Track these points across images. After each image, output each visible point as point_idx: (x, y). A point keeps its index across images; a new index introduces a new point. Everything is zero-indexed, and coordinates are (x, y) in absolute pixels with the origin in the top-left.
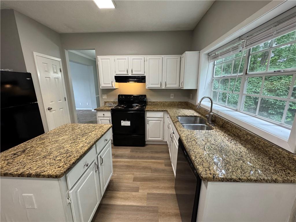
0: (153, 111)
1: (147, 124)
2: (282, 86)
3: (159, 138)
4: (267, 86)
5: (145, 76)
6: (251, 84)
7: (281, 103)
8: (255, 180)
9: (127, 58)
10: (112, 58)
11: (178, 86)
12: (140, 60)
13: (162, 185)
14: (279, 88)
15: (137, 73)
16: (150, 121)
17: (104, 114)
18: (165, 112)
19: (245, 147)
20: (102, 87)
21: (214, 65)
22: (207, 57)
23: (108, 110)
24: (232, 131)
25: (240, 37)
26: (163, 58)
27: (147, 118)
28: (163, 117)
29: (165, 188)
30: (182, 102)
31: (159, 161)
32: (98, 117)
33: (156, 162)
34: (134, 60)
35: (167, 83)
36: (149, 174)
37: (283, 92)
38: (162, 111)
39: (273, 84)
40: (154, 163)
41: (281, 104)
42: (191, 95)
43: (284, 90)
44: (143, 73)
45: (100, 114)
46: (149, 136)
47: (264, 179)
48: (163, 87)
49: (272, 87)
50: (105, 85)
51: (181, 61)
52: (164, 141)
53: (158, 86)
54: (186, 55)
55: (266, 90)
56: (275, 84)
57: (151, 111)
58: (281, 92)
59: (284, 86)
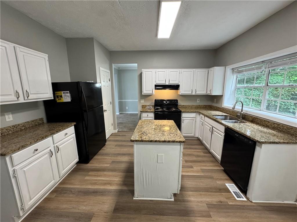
0: (188, 112)
1: (182, 123)
2: (286, 92)
3: (191, 134)
4: (273, 92)
5: (179, 85)
6: (258, 90)
7: (286, 106)
8: (287, 143)
9: (165, 71)
10: (154, 70)
11: (206, 93)
12: (176, 72)
13: (208, 164)
14: (283, 93)
15: (173, 82)
16: (185, 121)
17: (148, 115)
18: (197, 113)
19: (275, 131)
20: (143, 93)
21: (237, 77)
22: (231, 71)
23: (151, 112)
24: (262, 123)
25: (263, 61)
26: (194, 71)
27: (183, 118)
28: (195, 117)
29: (211, 166)
30: (207, 106)
31: (197, 150)
32: (143, 117)
33: (196, 151)
34: (172, 72)
35: (197, 91)
36: (195, 159)
37: (286, 97)
38: (195, 112)
39: (278, 90)
40: (194, 151)
41: (286, 108)
42: (216, 99)
43: (287, 95)
44: (178, 83)
45: (144, 115)
46: (184, 133)
47: (292, 142)
48: (194, 94)
49: (276, 93)
50: (146, 92)
51: (208, 73)
52: (195, 137)
53: (189, 93)
54: (215, 70)
55: (272, 95)
56: (279, 90)
57: (186, 112)
58: (285, 97)
59: (287, 92)
